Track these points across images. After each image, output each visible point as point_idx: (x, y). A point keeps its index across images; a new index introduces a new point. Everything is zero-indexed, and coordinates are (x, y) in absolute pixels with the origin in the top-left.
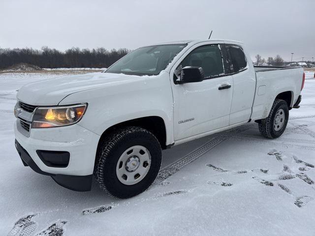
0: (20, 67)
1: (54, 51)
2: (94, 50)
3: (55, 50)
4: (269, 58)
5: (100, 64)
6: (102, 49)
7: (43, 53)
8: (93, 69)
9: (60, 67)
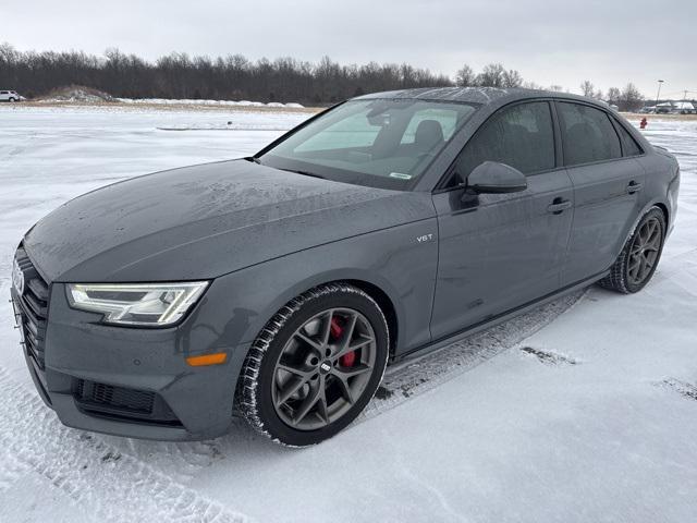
0: (73, 95)
1: (131, 60)
2: (220, 60)
3: (134, 57)
4: (612, 90)
5: (235, 93)
6: (238, 59)
7: (108, 63)
8: (223, 102)
9: (152, 97)
